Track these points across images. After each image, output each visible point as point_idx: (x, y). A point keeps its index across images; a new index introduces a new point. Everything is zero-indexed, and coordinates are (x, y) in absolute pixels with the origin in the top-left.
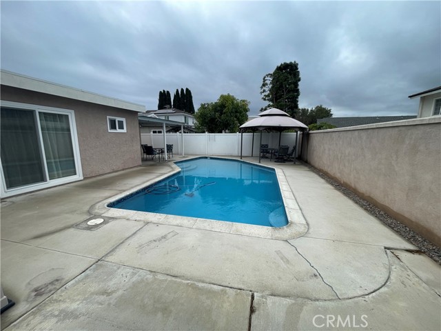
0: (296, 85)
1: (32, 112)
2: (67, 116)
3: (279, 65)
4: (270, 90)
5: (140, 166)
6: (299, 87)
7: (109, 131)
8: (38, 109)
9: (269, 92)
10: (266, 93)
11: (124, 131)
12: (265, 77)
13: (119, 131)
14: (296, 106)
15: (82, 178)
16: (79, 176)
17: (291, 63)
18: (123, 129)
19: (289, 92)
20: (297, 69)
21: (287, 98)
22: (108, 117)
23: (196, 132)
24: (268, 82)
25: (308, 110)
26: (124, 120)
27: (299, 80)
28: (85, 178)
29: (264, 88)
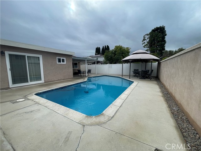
0: (163, 38)
1: (24, 56)
2: (39, 58)
3: (153, 29)
4: (148, 42)
5: (72, 78)
6: (165, 39)
7: (57, 63)
8: (27, 55)
9: (147, 43)
10: (145, 44)
11: (65, 63)
12: (144, 36)
13: (62, 63)
14: (164, 49)
15: (44, 82)
16: (42, 81)
17: (160, 27)
18: (64, 62)
19: (158, 42)
20: (165, 29)
21: (158, 46)
22: (57, 57)
23: (103, 64)
24: (146, 38)
25: (173, 51)
26: (65, 59)
27: (166, 35)
28: (45, 82)
29: (144, 41)
